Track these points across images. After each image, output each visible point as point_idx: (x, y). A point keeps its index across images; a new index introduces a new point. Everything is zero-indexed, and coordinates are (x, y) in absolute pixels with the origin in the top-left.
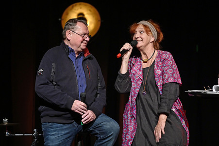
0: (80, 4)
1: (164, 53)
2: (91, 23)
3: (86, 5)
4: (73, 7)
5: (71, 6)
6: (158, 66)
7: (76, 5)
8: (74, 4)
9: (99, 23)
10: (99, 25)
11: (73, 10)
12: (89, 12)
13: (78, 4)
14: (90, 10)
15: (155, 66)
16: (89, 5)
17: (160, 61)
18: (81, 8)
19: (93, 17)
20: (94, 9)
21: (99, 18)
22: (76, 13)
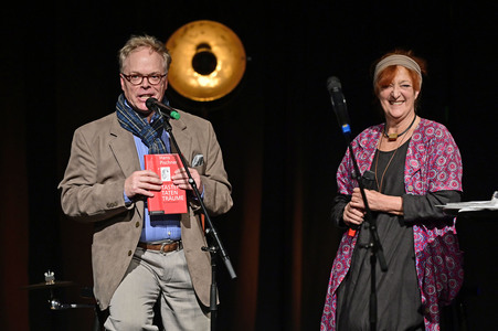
0: (201, 25)
1: (431, 125)
2: (224, 64)
3: (213, 27)
4: (186, 31)
5: (181, 30)
6: (415, 152)
7: (192, 27)
8: (189, 25)
9: (243, 64)
10: (243, 69)
11: (187, 37)
12: (220, 40)
13: (197, 23)
14: (223, 37)
15: (410, 149)
16: (219, 26)
17: (422, 142)
18: (203, 33)
19: (230, 50)
20: (230, 35)
21: (243, 54)
22: (192, 43)
